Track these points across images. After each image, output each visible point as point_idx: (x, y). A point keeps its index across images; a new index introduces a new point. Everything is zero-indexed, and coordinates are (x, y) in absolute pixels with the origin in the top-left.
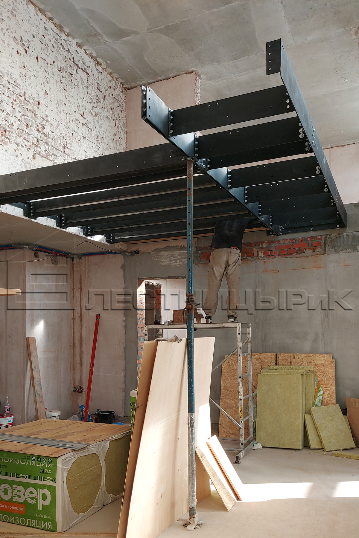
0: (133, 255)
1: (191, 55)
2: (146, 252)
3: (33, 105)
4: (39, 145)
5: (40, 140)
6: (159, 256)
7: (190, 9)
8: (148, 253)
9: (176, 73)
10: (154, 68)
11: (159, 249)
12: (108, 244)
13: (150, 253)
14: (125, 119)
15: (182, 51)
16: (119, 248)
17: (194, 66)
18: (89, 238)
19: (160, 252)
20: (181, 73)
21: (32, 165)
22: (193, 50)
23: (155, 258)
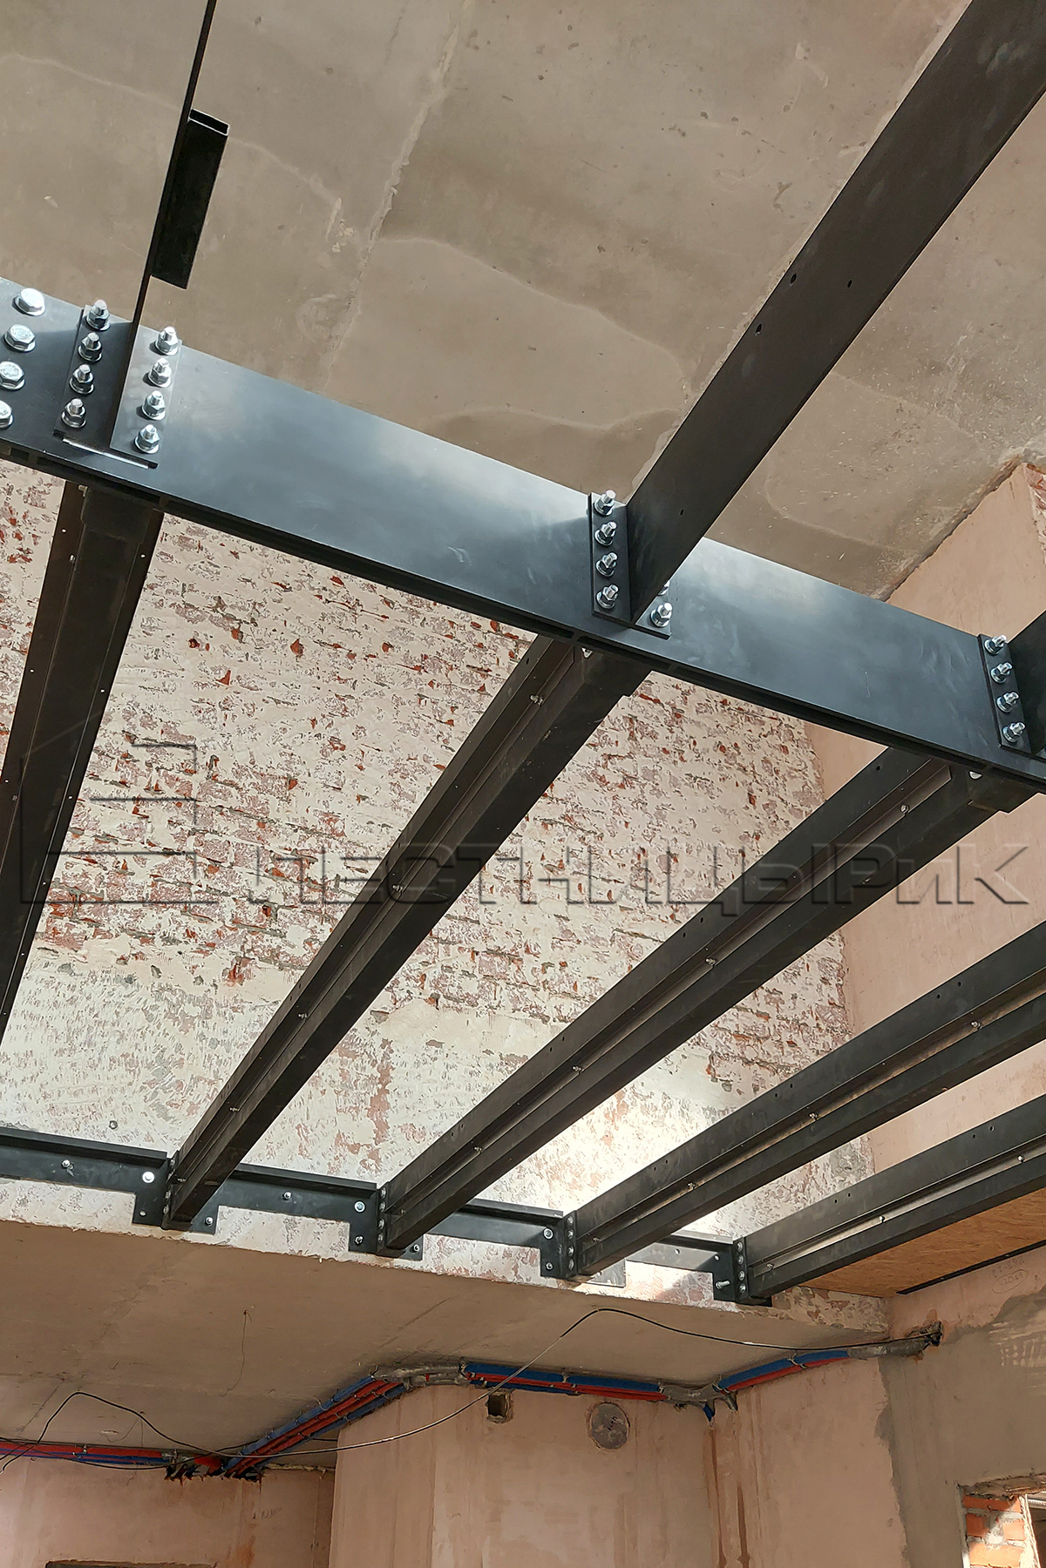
0: (917, 1354)
1: (948, 396)
2: (971, 1330)
3: (254, 793)
4: (274, 926)
5: (280, 907)
6: (1030, 1337)
7: (782, 188)
8: (979, 1329)
9: (948, 509)
10: (845, 537)
11: (1022, 1300)
12: (732, 1307)
13: (988, 1327)
14: (810, 771)
15: (900, 400)
16: (822, 1323)
17: (1001, 443)
18: (586, 1288)
19: (1032, 1313)
20: (968, 501)
21: (218, 1005)
22: (938, 368)
23: (1012, 1352)
